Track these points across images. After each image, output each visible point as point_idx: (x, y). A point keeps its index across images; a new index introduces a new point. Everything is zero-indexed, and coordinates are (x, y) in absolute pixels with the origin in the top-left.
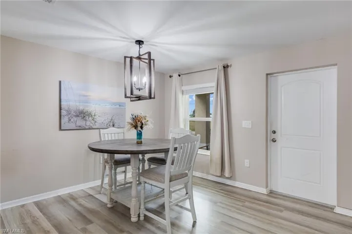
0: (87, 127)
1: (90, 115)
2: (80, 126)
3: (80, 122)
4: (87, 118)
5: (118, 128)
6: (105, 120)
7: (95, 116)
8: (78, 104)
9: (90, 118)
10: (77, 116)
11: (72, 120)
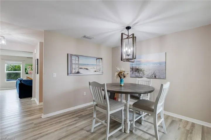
0: (140, 77)
1: (141, 70)
2: (137, 76)
3: (137, 74)
4: (140, 72)
5: (148, 78)
6: (150, 73)
7: (144, 71)
8: (136, 65)
9: (142, 72)
10: (136, 71)
11: (134, 73)
